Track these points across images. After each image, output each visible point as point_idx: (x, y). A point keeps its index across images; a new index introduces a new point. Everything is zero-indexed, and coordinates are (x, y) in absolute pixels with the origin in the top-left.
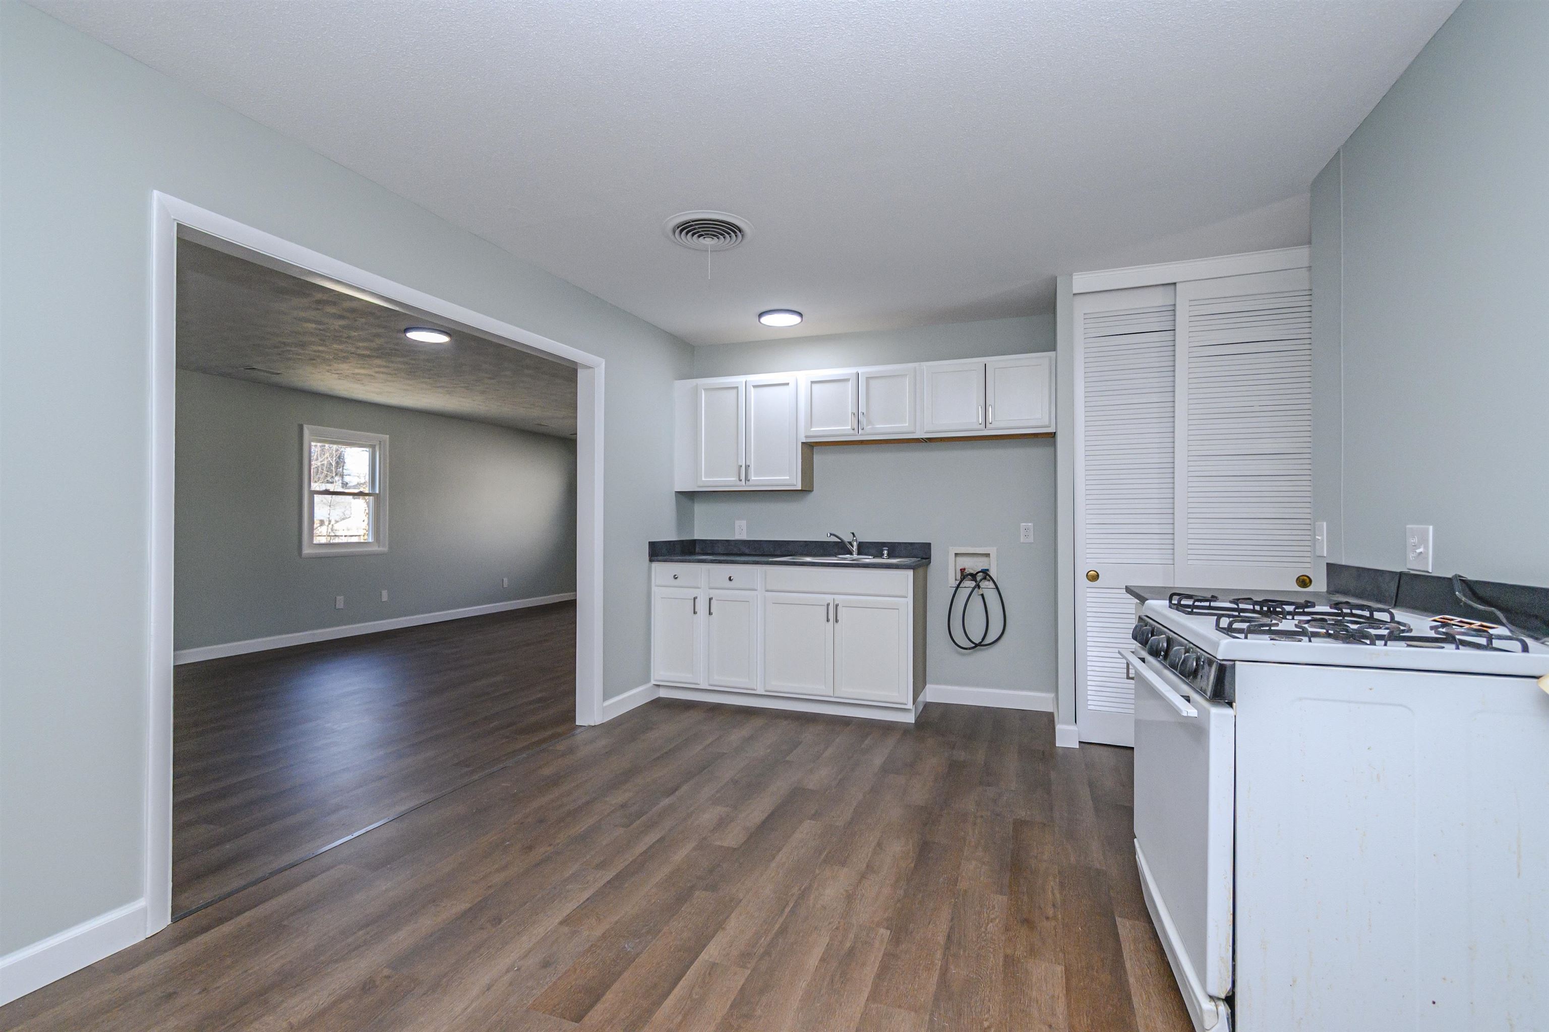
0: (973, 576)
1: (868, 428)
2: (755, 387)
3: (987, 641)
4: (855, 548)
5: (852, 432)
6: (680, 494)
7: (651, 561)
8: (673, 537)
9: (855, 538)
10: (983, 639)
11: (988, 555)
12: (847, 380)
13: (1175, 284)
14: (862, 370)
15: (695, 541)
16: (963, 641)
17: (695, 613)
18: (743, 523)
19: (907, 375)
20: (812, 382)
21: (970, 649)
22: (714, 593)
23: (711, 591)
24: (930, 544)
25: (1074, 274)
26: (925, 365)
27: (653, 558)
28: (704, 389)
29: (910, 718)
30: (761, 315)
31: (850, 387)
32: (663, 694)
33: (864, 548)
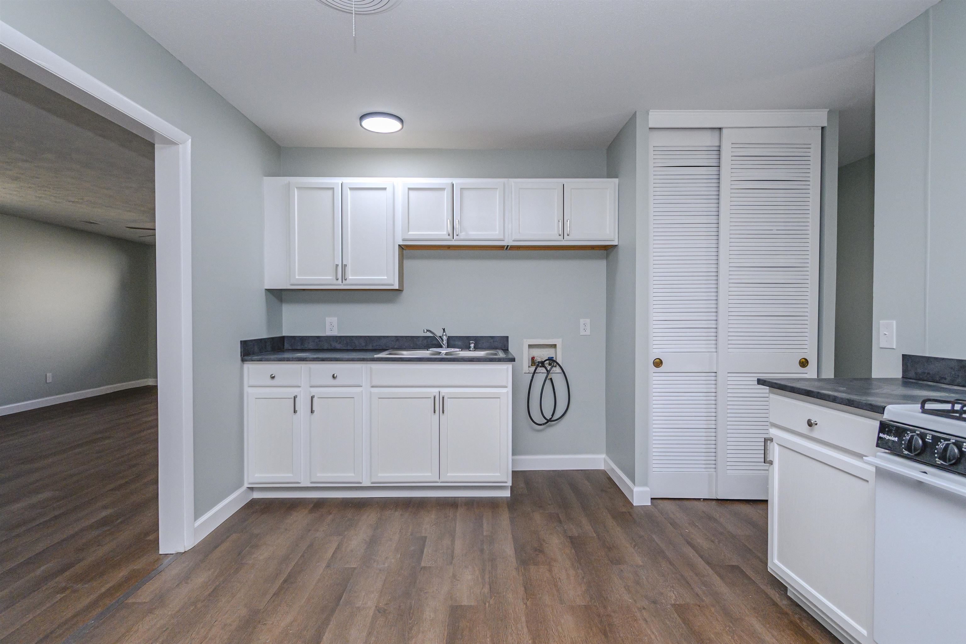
0: (542, 364)
1: (463, 235)
2: (351, 189)
3: (554, 418)
4: (445, 342)
5: (448, 237)
6: (271, 292)
7: (243, 360)
8: (264, 334)
9: (444, 334)
10: (553, 415)
11: (555, 346)
12: (443, 189)
13: (720, 129)
14: (456, 181)
15: (283, 338)
16: (538, 418)
17: (295, 411)
18: (334, 320)
19: (497, 189)
20: (409, 189)
21: (544, 424)
22: (314, 391)
23: (313, 390)
24: (507, 337)
25: (651, 110)
26: (512, 181)
27: (246, 358)
28: (296, 188)
29: (507, 494)
30: (362, 117)
31: (446, 195)
32: (257, 495)
33: (452, 342)
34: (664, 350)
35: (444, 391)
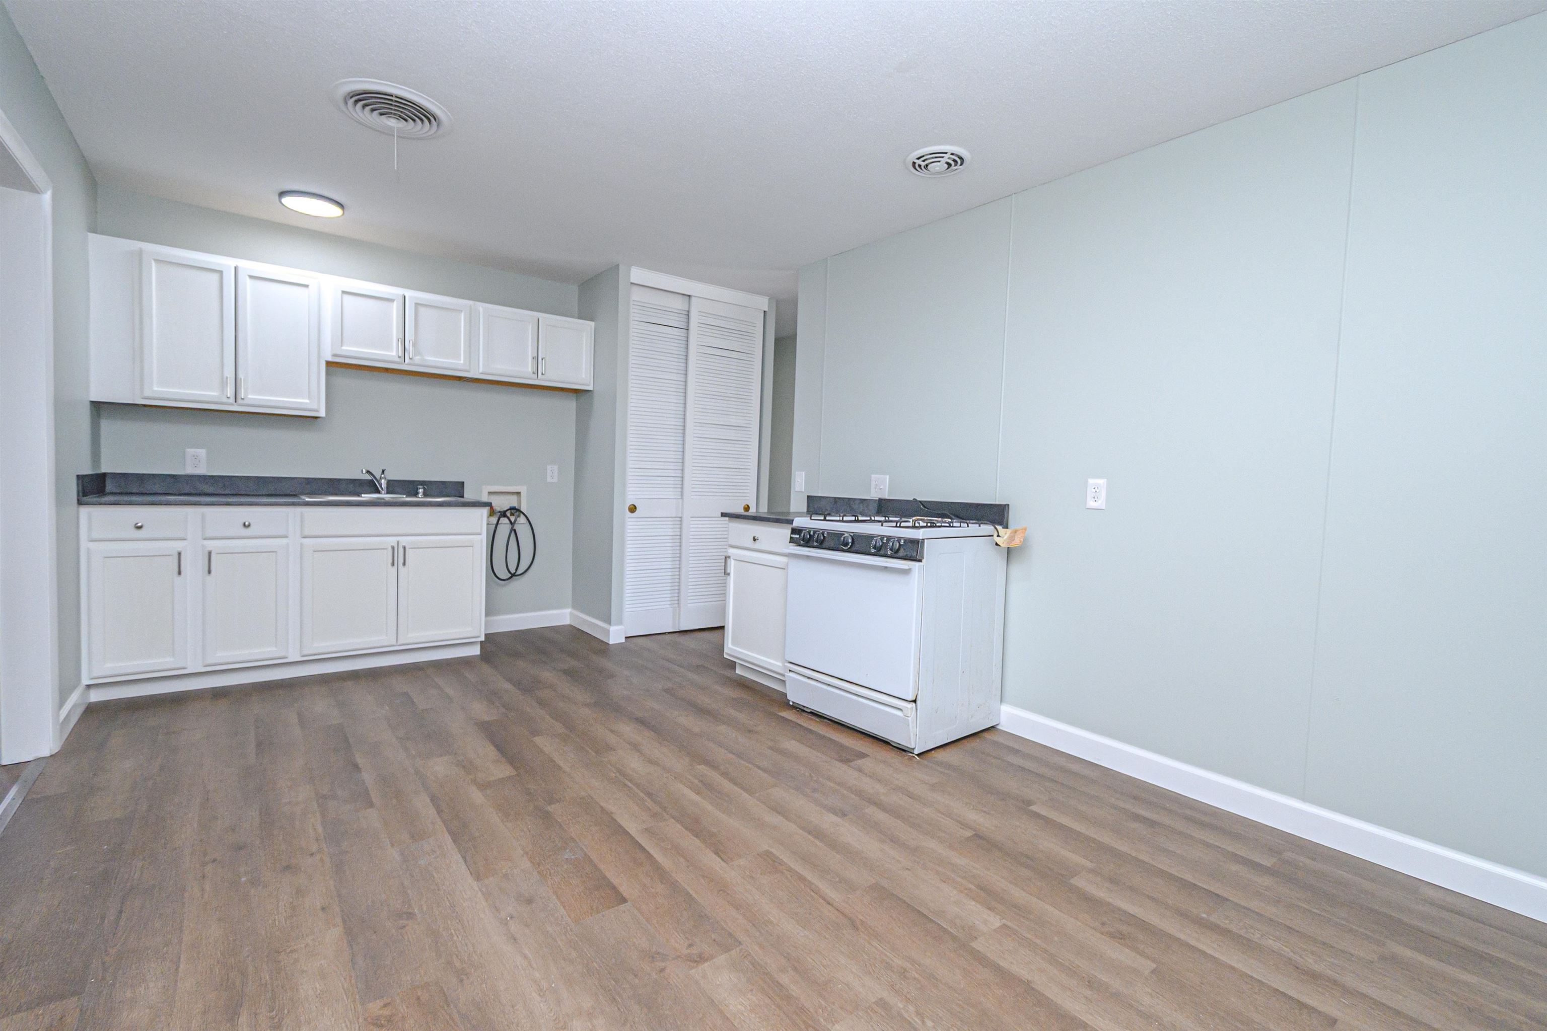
0: (503, 514)
1: (417, 359)
2: (251, 277)
3: (517, 573)
4: (384, 485)
5: (397, 360)
6: (93, 403)
7: (80, 503)
8: (89, 469)
9: (383, 476)
10: (517, 569)
11: (518, 494)
12: (392, 300)
13: (689, 296)
14: (409, 293)
15: (104, 476)
16: (504, 574)
17: (180, 573)
18: (202, 452)
19: (462, 311)
20: (344, 292)
21: (507, 579)
22: (211, 545)
23: (206, 542)
24: (463, 483)
25: (633, 267)
26: (481, 307)
27: (85, 499)
28: (155, 260)
29: (476, 651)
30: (283, 194)
31: (395, 308)
32: (95, 696)
33: (394, 486)
34: (638, 497)
35: (404, 540)
